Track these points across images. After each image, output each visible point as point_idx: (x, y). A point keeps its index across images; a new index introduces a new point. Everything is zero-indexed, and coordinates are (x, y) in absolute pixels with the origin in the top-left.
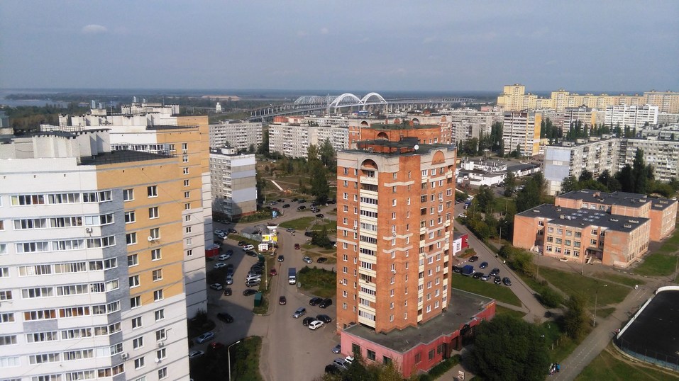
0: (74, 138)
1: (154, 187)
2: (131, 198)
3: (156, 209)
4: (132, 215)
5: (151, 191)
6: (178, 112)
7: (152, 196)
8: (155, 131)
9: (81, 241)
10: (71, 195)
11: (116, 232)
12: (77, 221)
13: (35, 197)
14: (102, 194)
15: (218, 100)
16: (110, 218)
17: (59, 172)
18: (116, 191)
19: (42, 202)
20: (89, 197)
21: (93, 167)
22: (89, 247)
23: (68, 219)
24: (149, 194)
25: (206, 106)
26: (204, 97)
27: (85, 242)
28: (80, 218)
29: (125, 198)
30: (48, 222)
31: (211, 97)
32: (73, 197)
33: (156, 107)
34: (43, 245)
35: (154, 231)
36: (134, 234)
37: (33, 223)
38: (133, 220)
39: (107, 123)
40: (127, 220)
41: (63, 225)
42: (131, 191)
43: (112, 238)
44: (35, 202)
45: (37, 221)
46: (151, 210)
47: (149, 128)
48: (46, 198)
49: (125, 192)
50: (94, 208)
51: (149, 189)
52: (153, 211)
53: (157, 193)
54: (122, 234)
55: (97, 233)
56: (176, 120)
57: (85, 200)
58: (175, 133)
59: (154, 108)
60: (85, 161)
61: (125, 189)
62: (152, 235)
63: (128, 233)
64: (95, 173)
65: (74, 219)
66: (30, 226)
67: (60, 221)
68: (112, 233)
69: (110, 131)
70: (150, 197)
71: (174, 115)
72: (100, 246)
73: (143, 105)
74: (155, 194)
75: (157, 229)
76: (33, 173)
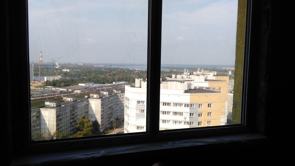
0: (183, 83)
1: (211, 104)
2: (201, 108)
3: (210, 113)
4: (201, 114)
5: (209, 105)
6: (216, 74)
7: (210, 108)
8: (208, 82)
9: (182, 122)
10: (180, 104)
11: (195, 120)
12: (181, 114)
13: (168, 103)
14: (191, 105)
15: (230, 70)
16: (193, 114)
17: (177, 95)
18: (196, 104)
19: (170, 105)
20: (187, 105)
21: (189, 94)
22: (184, 124)
23: (178, 113)
24: (208, 106)
25: (224, 72)
26: (223, 68)
27: (183, 123)
28: (182, 113)
29: (199, 107)
30: (171, 113)
31: (227, 68)
32: (181, 105)
33: (207, 72)
34: (169, 121)
35: (209, 122)
36: (201, 122)
37: (166, 113)
38: (201, 116)
39: (189, 78)
40: (199, 116)
41: (176, 115)
42: (202, 104)
43: (193, 122)
44: (168, 105)
45: (168, 112)
46: (208, 113)
47: (205, 80)
48: (172, 104)
49: (199, 105)
50: (188, 110)
51: (209, 104)
52: (209, 114)
53: (211, 106)
54: (197, 121)
55: (188, 120)
56: (215, 78)
57: (185, 106)
58: (216, 83)
59: (206, 73)
60: (186, 92)
61: (200, 104)
62: (208, 123)
63: (199, 121)
64: (190, 96)
65: (180, 113)
66: (165, 114)
67: (175, 113)
68: (193, 120)
69: (194, 81)
70: (209, 108)
71: (214, 76)
72: (188, 125)
73: (202, 71)
74: (210, 107)
75: (210, 121)
76: (169, 94)
